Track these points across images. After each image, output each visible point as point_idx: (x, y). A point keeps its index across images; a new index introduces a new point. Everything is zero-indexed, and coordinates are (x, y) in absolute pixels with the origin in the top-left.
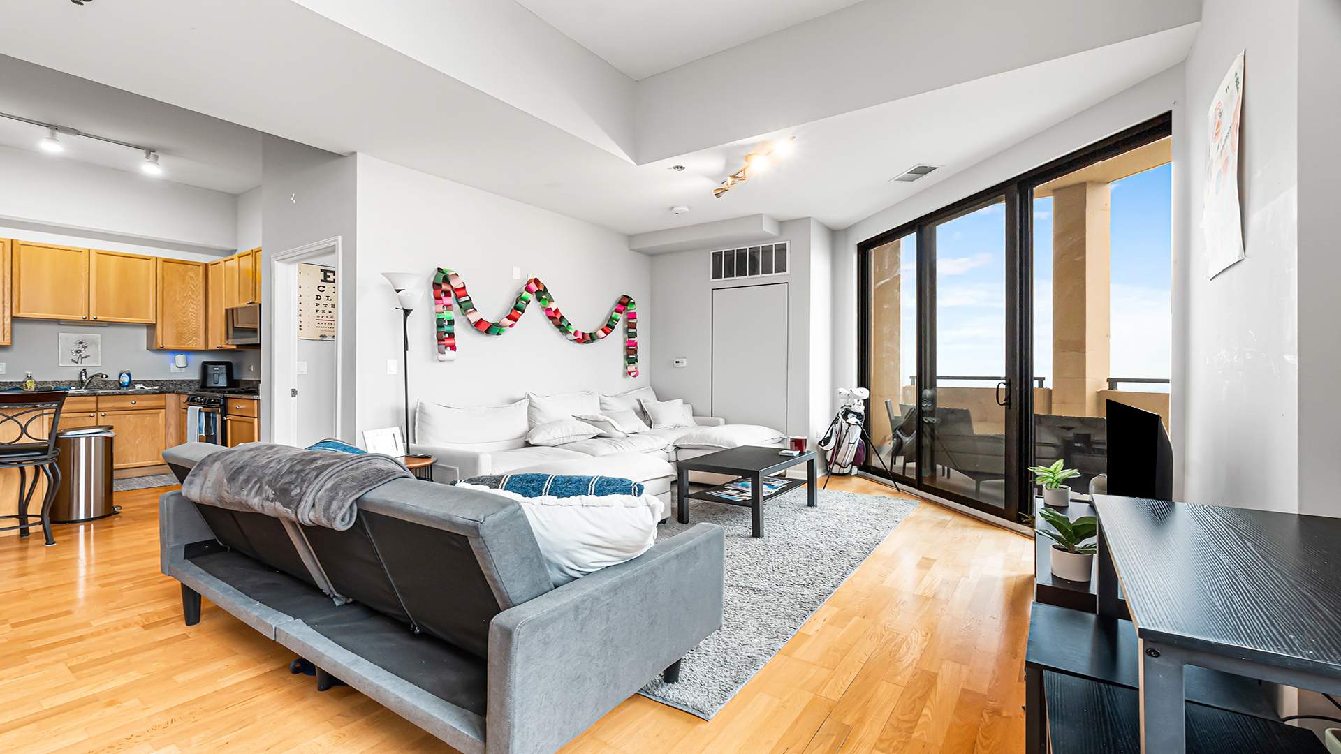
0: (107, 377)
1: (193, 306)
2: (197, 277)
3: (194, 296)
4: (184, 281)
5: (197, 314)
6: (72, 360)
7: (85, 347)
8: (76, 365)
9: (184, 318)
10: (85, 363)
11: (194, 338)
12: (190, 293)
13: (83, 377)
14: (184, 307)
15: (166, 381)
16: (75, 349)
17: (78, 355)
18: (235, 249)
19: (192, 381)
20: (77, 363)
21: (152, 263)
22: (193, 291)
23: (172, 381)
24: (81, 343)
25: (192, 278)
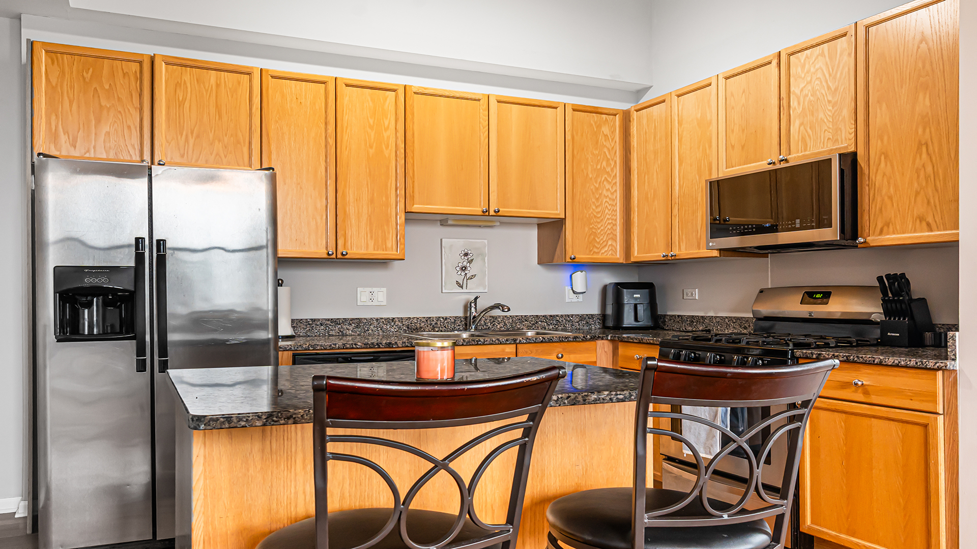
0: (509, 310)
1: (608, 186)
2: (612, 130)
3: (609, 169)
4: (597, 143)
5: (613, 200)
6: (457, 283)
7: (470, 262)
8: (460, 290)
9: (597, 207)
10: (474, 288)
11: (610, 243)
12: (604, 164)
13: (473, 309)
14: (597, 189)
15: (562, 316)
16: (460, 265)
17: (463, 274)
18: (648, 84)
19: (592, 315)
20: (462, 287)
21: (560, 110)
22: (608, 160)
23: (568, 316)
24: (466, 255)
25: (606, 136)
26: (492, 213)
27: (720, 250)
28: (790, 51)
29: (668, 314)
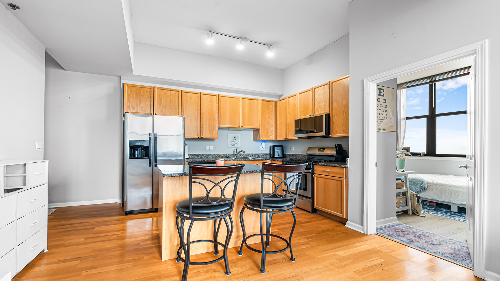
0: (245, 152)
1: (271, 120)
2: (272, 106)
3: (271, 116)
4: (268, 109)
5: (273, 124)
6: (232, 145)
7: (235, 140)
8: (233, 147)
9: (268, 126)
10: (236, 146)
11: (271, 135)
12: (270, 115)
13: (236, 152)
14: (268, 121)
15: (259, 154)
16: (233, 140)
17: (233, 143)
18: (282, 94)
19: (267, 154)
20: (233, 146)
21: (259, 101)
22: (271, 114)
23: (261, 154)
24: (234, 138)
25: (271, 107)
26: (241, 127)
27: (298, 137)
28: (315, 88)
29: (287, 153)
